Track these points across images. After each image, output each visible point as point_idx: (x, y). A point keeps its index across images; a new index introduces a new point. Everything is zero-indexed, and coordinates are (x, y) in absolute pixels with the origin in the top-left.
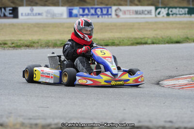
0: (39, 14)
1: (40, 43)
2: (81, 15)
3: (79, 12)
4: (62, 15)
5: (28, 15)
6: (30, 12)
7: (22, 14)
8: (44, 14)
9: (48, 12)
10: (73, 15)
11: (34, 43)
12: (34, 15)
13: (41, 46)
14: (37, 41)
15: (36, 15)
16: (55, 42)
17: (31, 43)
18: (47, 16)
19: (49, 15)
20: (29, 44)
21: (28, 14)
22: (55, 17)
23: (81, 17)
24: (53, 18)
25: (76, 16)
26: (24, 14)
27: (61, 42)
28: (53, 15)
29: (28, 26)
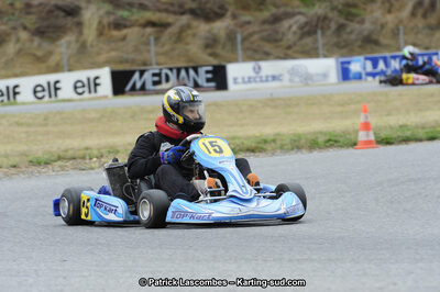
0: (274, 78)
1: (279, 143)
2: (368, 74)
3: (365, 68)
4: (325, 76)
5: (250, 80)
6: (252, 74)
7: (235, 79)
8: (286, 77)
9: (293, 72)
10: (351, 75)
11: (265, 142)
12: (262, 81)
13: (282, 148)
14: (272, 138)
15: (267, 81)
16: (313, 137)
17: (259, 143)
18: (291, 80)
19: (297, 79)
20: (254, 145)
21: (249, 78)
22: (310, 82)
23: (370, 79)
24: (307, 84)
25: (359, 77)
26: (240, 80)
27: (327, 138)
28: (307, 79)
29: (251, 106)
